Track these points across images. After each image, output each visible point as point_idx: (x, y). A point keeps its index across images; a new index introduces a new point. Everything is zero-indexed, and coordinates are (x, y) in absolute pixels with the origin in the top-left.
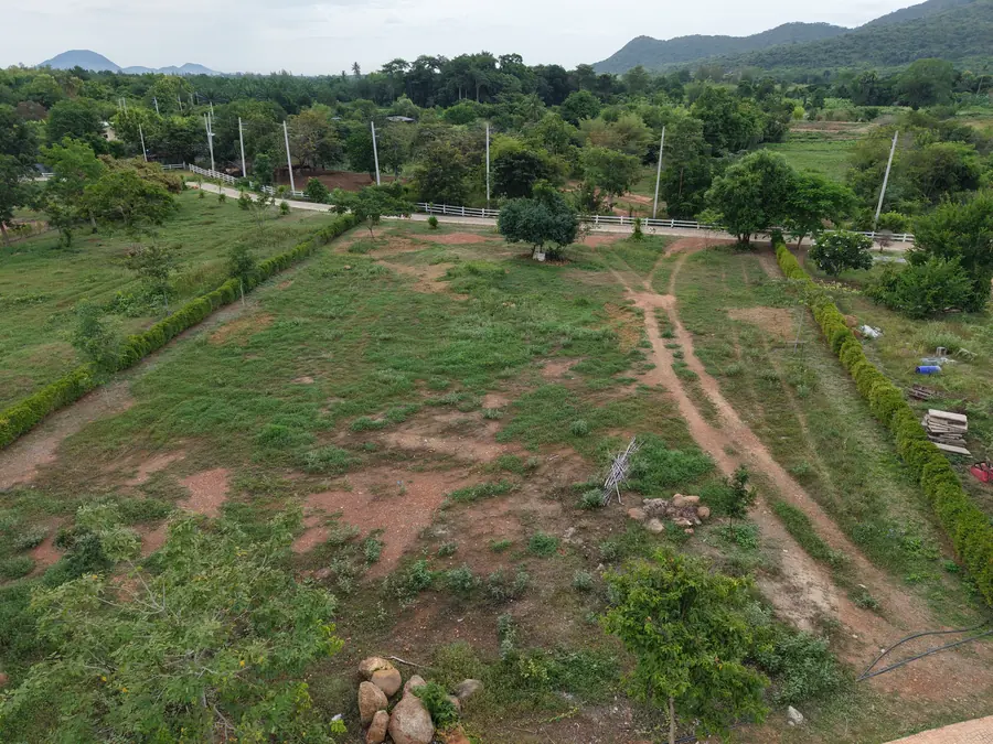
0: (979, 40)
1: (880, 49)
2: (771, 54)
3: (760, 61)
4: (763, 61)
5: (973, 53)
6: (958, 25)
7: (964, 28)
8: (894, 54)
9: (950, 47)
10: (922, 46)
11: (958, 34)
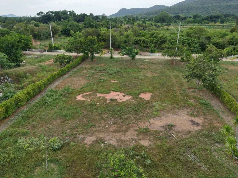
0: (193, 9)
1: (173, 11)
2: (150, 12)
3: (147, 14)
4: (148, 14)
5: (192, 12)
6: (189, 6)
7: (190, 6)
8: (176, 12)
9: (188, 11)
10: (182, 10)
11: (189, 8)
